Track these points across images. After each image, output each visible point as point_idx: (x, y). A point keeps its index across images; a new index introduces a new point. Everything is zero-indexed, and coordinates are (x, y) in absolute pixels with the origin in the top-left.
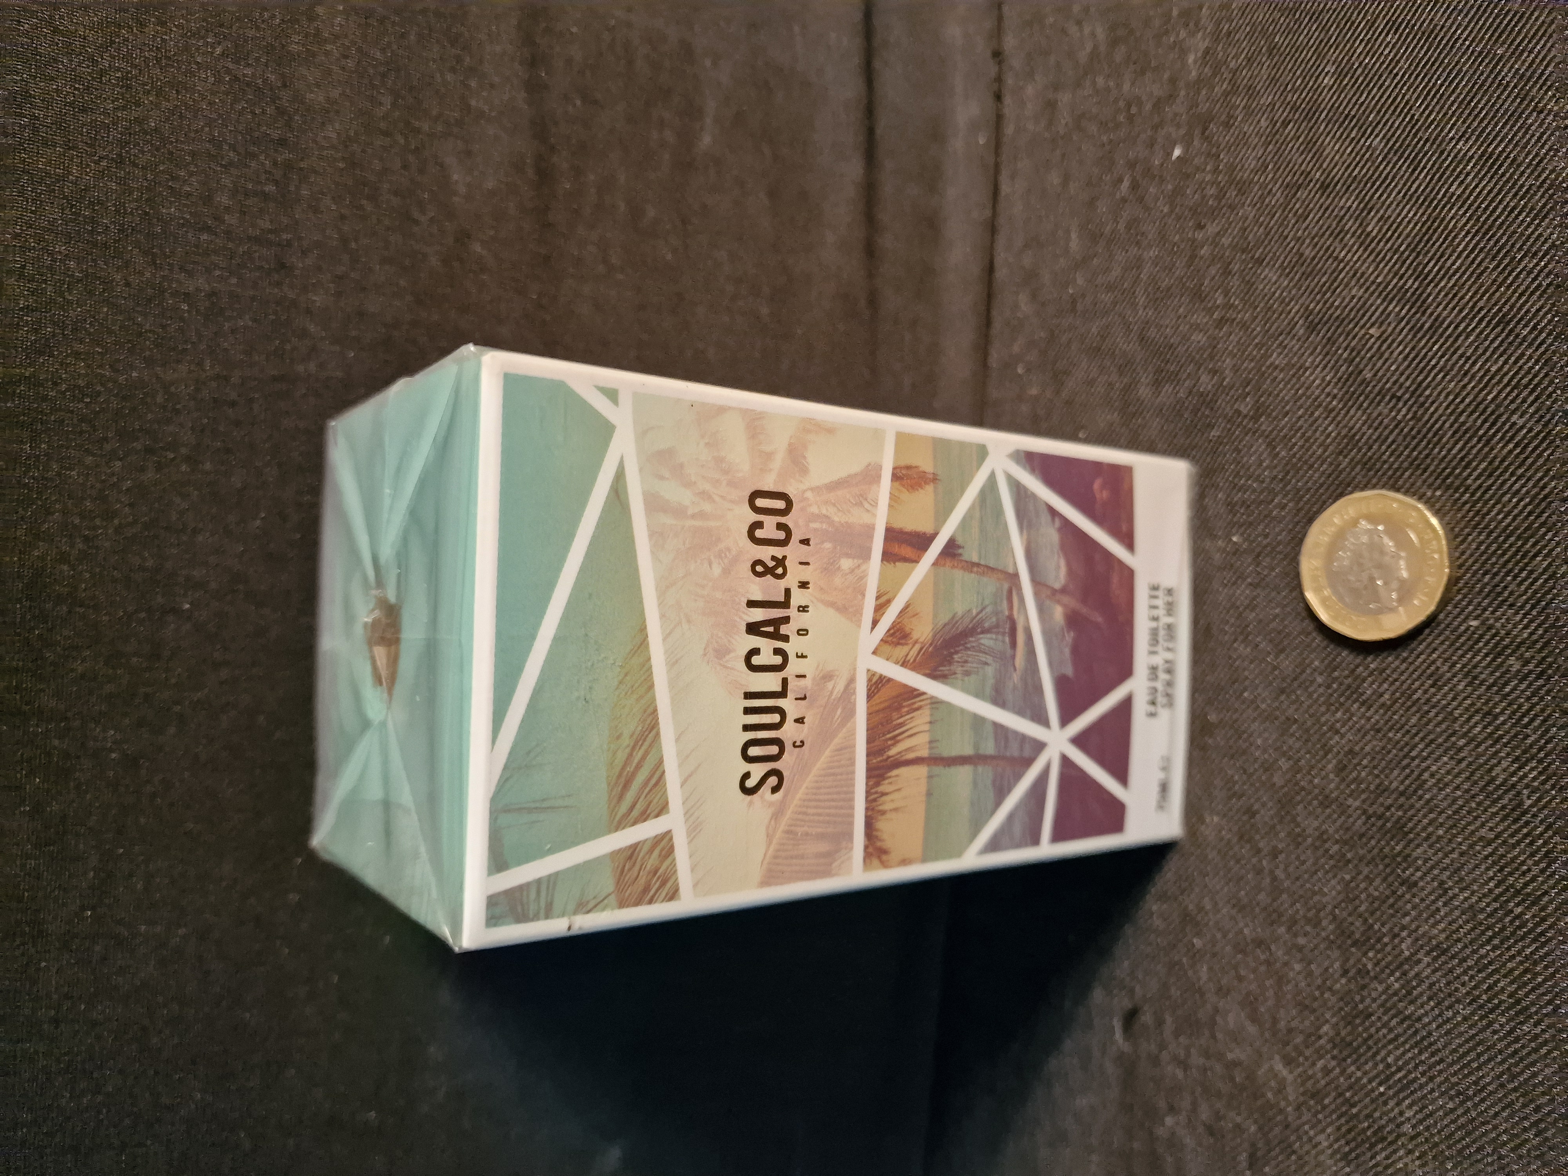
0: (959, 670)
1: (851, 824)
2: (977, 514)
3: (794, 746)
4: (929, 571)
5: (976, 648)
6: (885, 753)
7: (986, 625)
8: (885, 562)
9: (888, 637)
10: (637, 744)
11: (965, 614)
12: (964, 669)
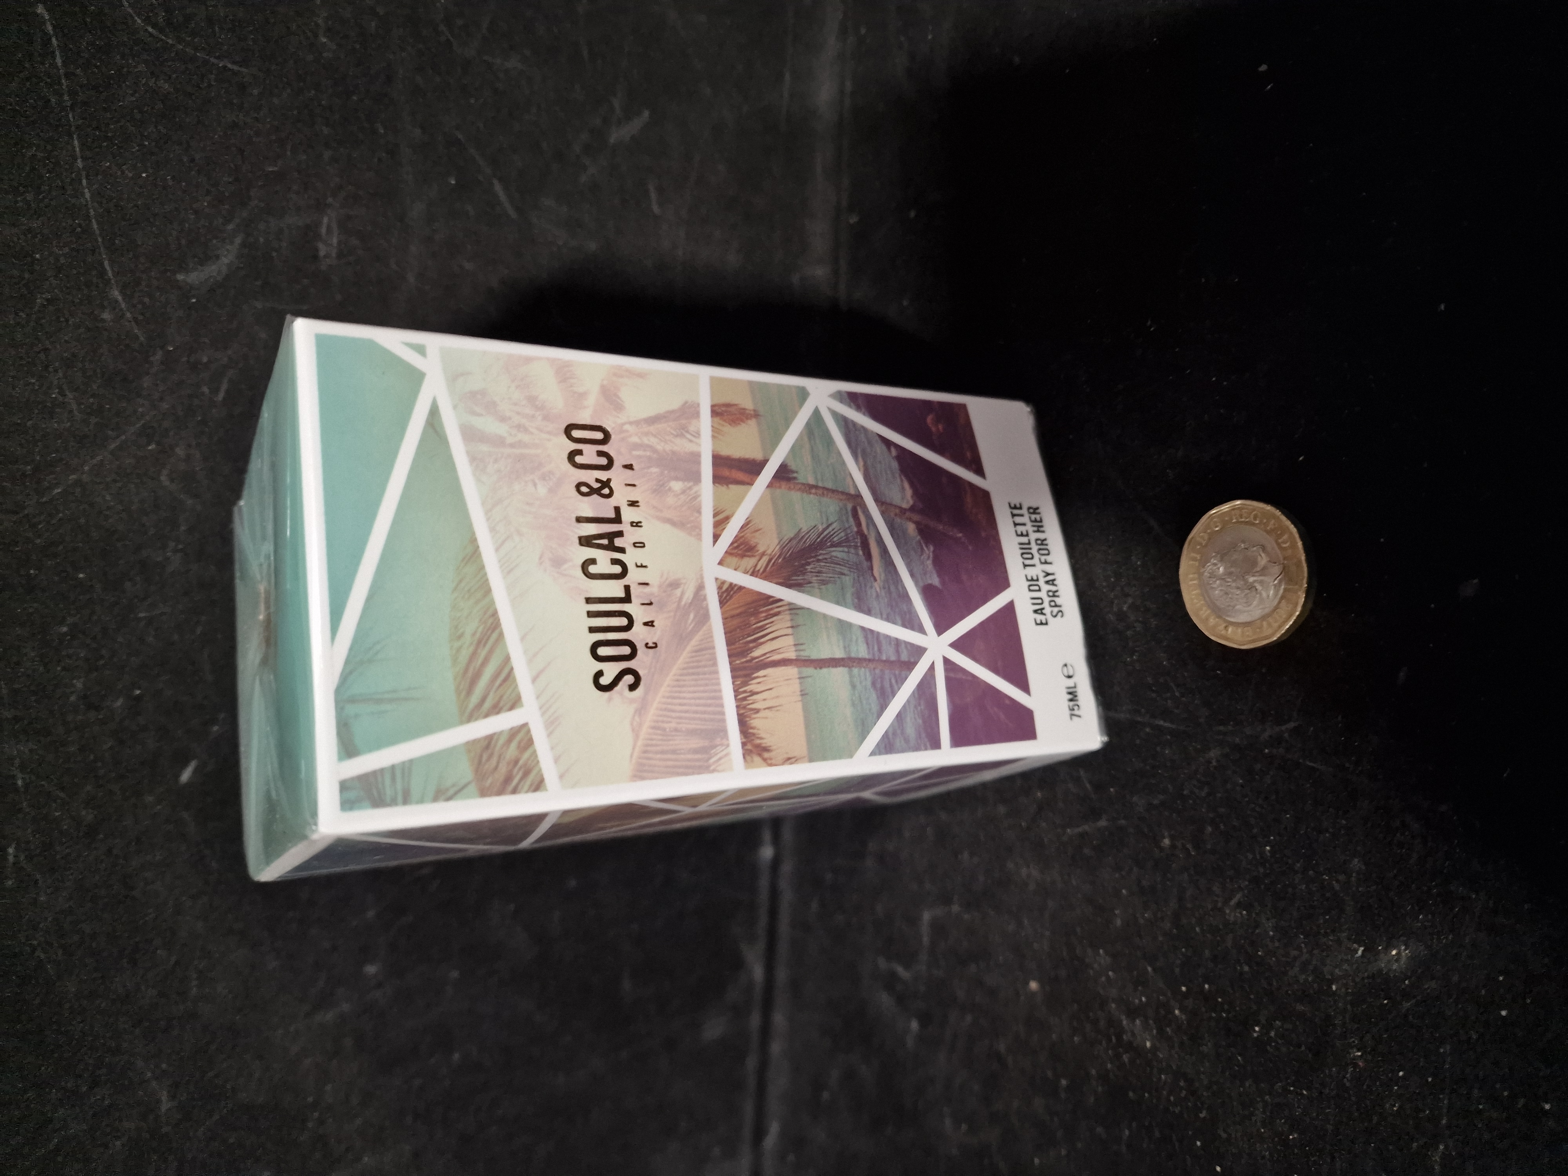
0: (814, 579)
1: (724, 721)
3: (647, 646)
4: (763, 494)
5: (828, 560)
6: (748, 654)
7: (835, 539)
8: (717, 485)
9: (731, 549)
10: (481, 642)
11: (811, 530)
12: (819, 578)
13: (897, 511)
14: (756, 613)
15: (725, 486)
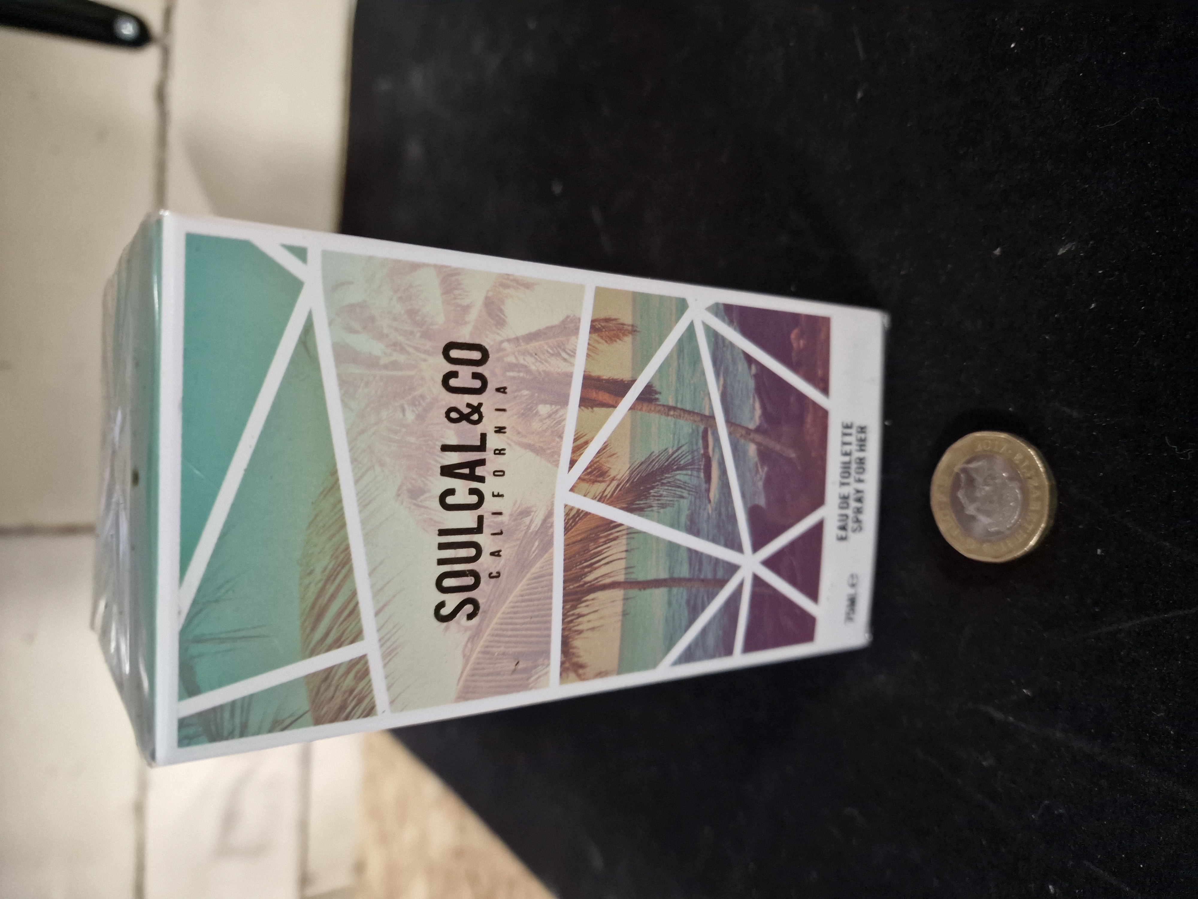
0: (655, 503)
1: (548, 643)
2: (675, 364)
3: (491, 576)
4: (626, 415)
5: (672, 483)
6: (582, 579)
7: (682, 462)
8: (582, 408)
9: (585, 475)
10: (330, 578)
11: (661, 453)
12: (659, 502)
13: (744, 432)
14: (595, 539)
15: (590, 409)
